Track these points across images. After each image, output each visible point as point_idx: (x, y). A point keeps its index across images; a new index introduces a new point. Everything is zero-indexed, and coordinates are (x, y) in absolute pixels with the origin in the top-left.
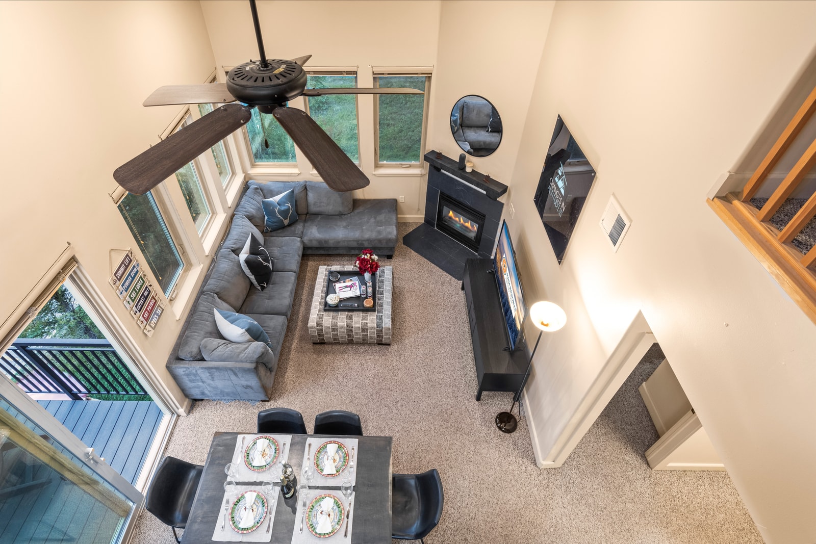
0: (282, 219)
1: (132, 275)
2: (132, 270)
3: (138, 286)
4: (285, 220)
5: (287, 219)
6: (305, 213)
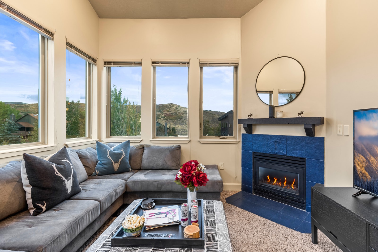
0: (112, 161)
4: (115, 163)
5: (117, 163)
6: (138, 168)
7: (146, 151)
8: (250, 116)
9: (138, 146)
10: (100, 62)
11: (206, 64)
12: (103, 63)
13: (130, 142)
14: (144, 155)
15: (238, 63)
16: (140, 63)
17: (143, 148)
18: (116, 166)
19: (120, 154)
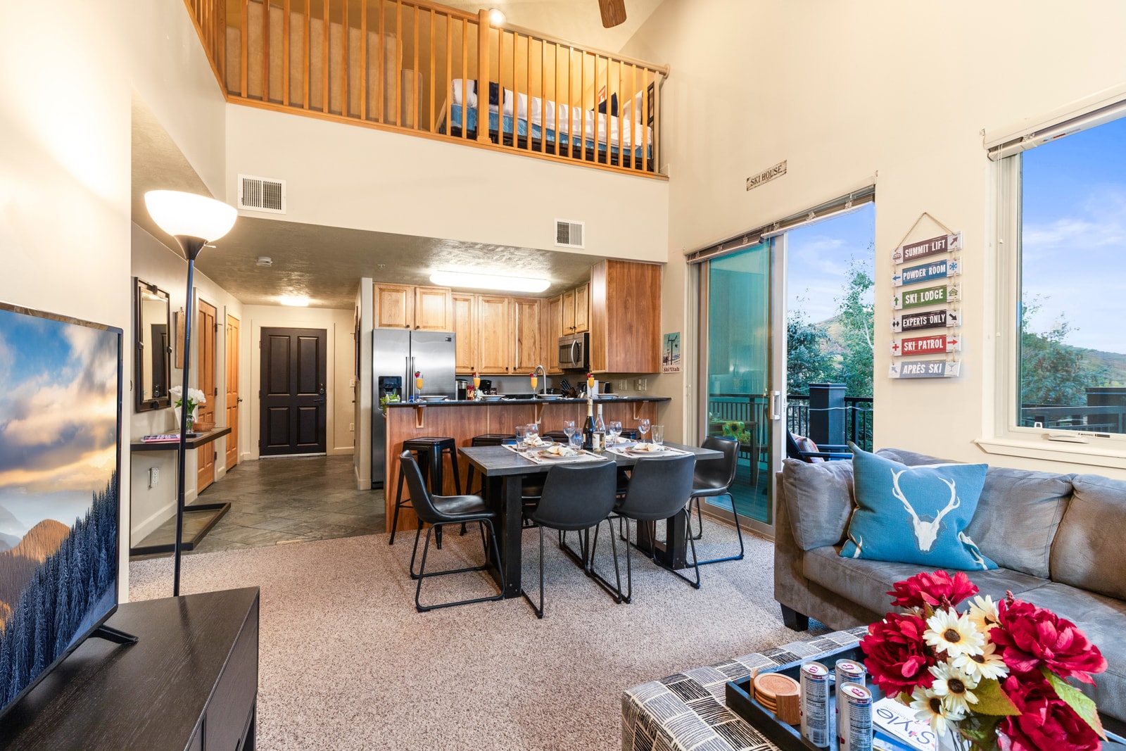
1: (932, 271)
2: (936, 264)
3: (929, 296)
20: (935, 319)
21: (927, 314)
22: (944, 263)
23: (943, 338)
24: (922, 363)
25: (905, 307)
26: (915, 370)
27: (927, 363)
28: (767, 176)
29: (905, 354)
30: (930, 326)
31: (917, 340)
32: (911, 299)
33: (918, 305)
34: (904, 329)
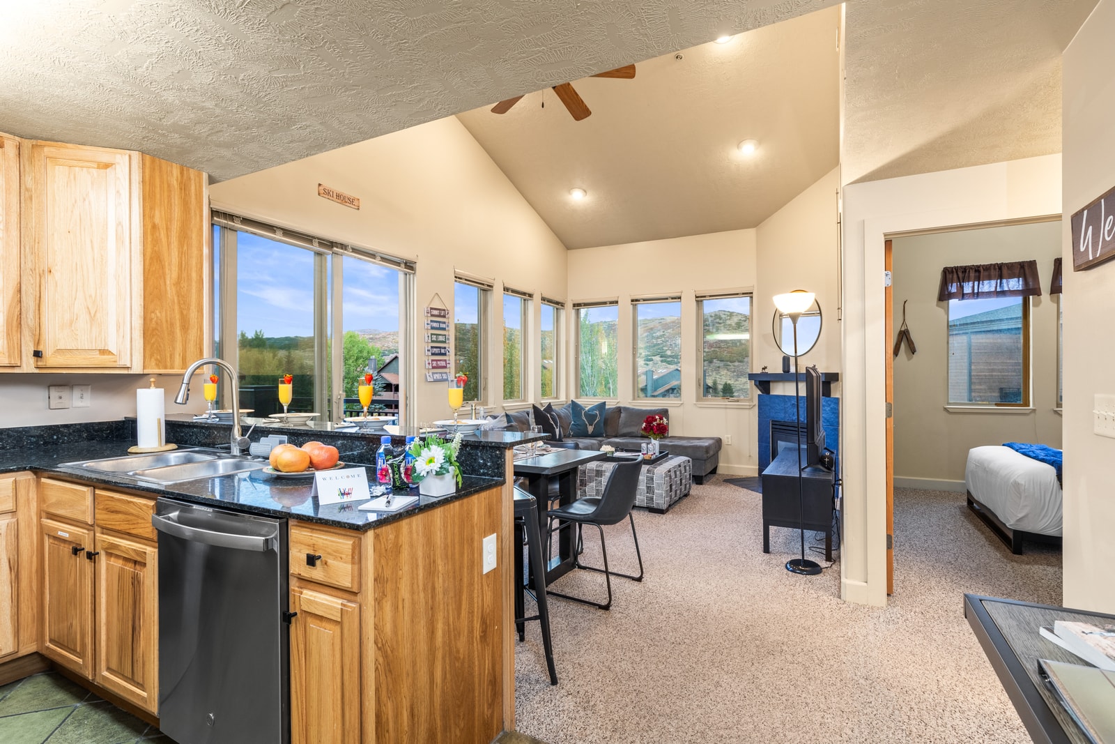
0: (587, 423)
1: (441, 326)
3: (441, 339)
4: (590, 425)
5: (592, 425)
6: (614, 434)
7: (622, 415)
8: (764, 369)
9: (614, 409)
10: (569, 305)
11: (705, 297)
12: (572, 306)
13: (607, 404)
14: (621, 419)
15: (752, 293)
16: (617, 302)
17: (619, 410)
18: (590, 429)
19: (596, 415)
20: (443, 351)
21: (440, 348)
22: (444, 323)
23: (445, 361)
24: (440, 373)
25: (432, 341)
26: (437, 376)
27: (441, 373)
28: (341, 199)
29: (433, 368)
30: (441, 354)
31: (437, 361)
32: (434, 338)
33: (437, 342)
34: (433, 354)
